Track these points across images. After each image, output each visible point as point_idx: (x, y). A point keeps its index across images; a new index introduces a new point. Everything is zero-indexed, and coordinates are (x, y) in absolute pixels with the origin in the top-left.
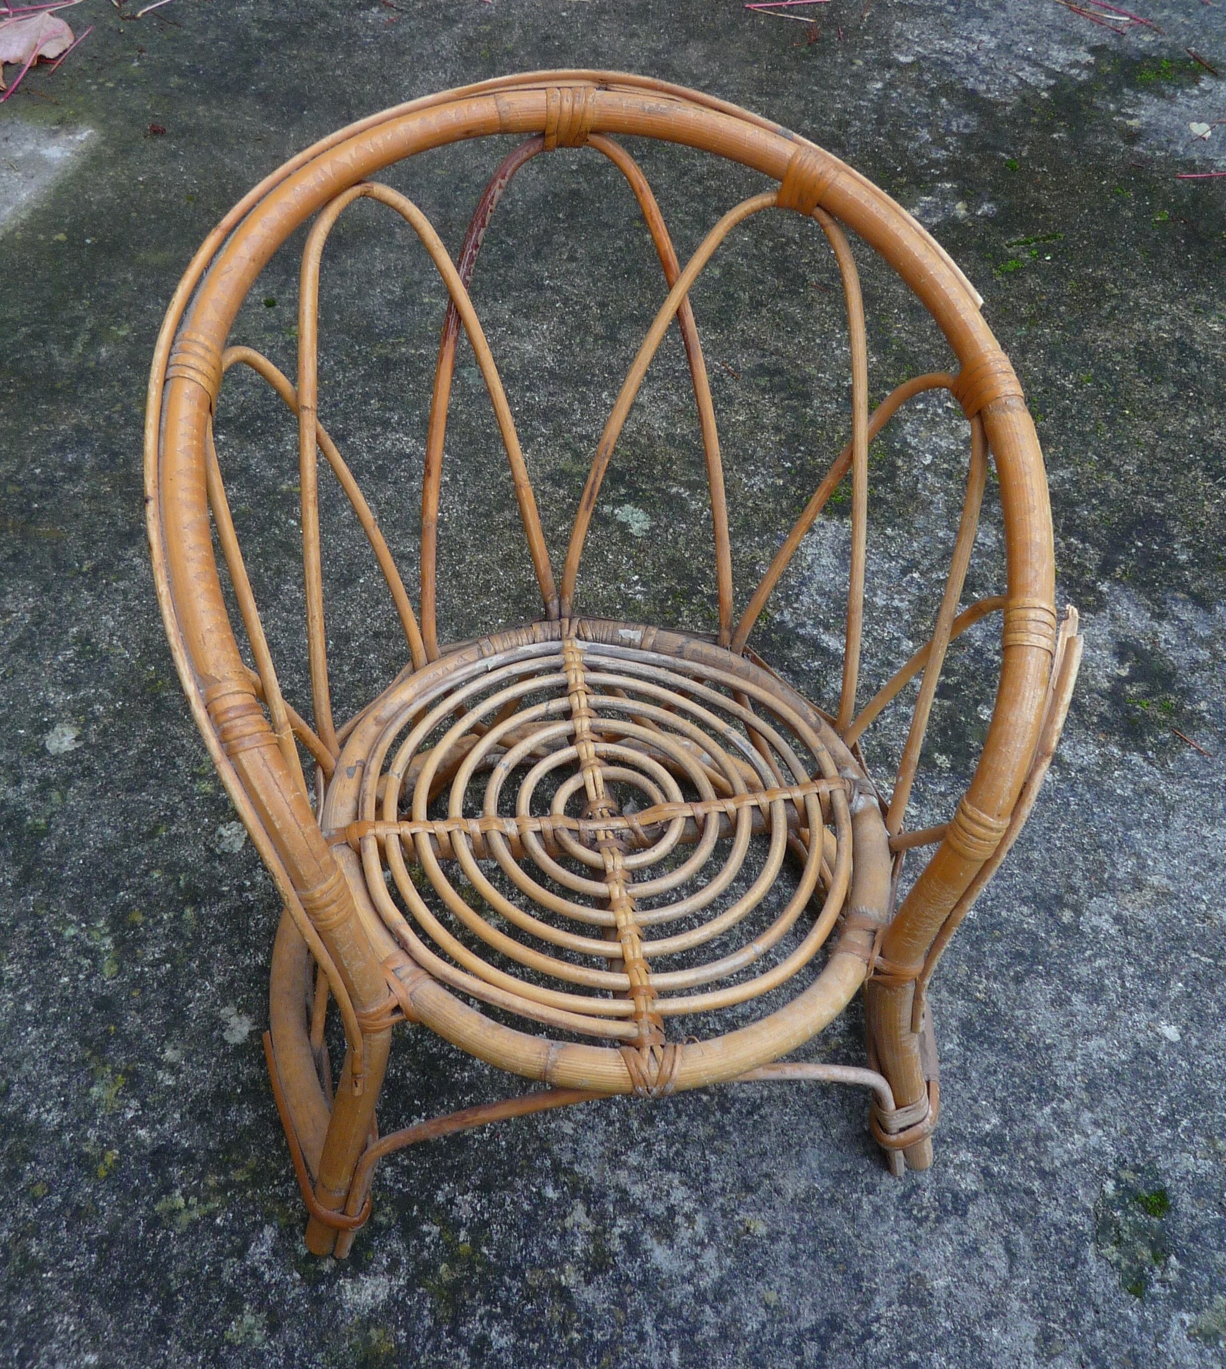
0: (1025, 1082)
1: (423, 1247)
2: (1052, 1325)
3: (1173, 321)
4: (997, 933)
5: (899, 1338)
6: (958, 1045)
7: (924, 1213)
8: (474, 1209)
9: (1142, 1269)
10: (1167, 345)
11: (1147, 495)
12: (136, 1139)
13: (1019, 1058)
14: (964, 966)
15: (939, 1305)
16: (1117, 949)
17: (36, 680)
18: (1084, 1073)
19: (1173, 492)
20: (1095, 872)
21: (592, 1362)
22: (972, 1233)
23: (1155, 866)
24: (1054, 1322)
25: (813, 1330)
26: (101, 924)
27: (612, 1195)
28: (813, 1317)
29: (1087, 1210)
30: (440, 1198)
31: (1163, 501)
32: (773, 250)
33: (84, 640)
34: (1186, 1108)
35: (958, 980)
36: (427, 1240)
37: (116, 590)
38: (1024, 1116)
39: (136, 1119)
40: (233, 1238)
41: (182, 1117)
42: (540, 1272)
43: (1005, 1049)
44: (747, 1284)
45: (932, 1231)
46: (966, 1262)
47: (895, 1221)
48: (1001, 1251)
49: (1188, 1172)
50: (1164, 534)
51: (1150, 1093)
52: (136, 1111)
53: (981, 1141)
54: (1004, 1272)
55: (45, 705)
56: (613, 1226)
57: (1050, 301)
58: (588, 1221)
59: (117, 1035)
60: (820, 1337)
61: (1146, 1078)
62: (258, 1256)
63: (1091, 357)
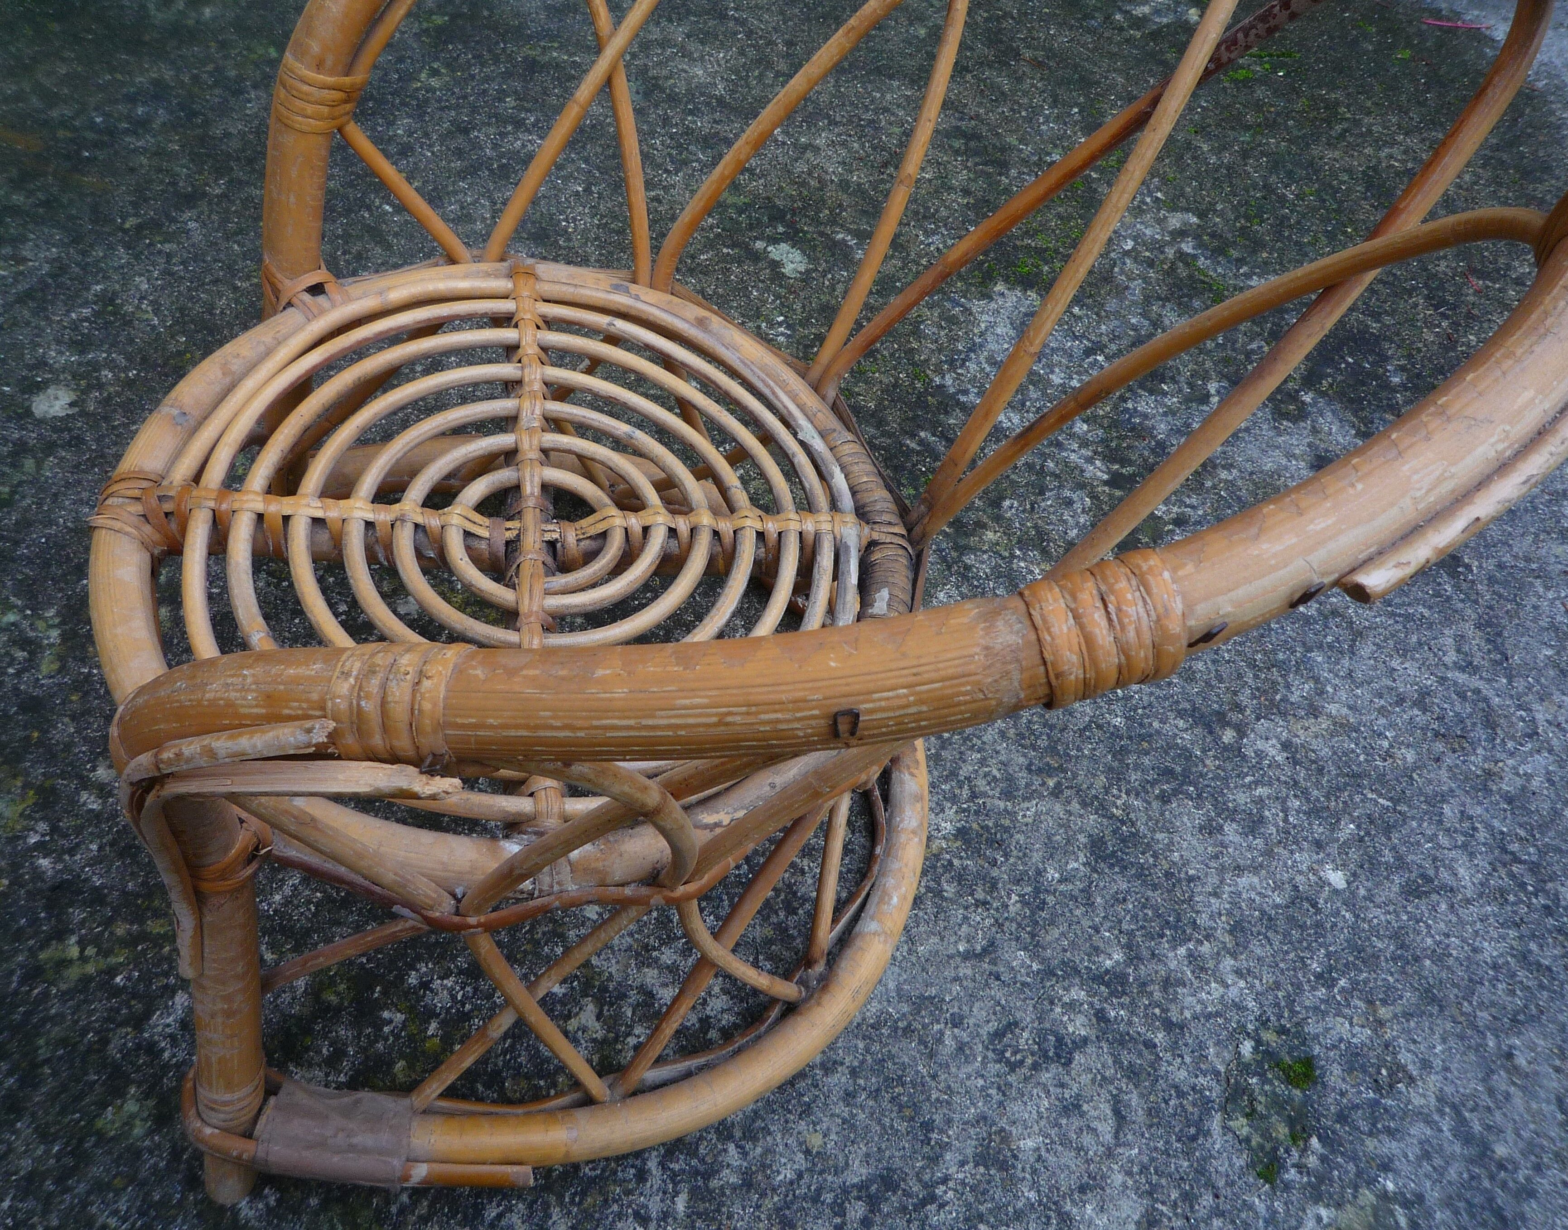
0: (1159, 916)
1: (378, 1035)
2: (1159, 1206)
3: (1405, 152)
4: (1145, 745)
5: (969, 1206)
6: (1084, 865)
7: (1019, 1057)
8: (453, 997)
9: (1275, 1149)
10: (1398, 174)
11: (1363, 313)
12: (35, 869)
13: (1155, 887)
14: (1102, 777)
15: (1023, 1170)
16: (1283, 778)
17: (38, 336)
18: (1229, 913)
19: (1392, 313)
20: (1264, 692)
21: (572, 1202)
22: (1075, 1087)
23: (1335, 694)
24: (1163, 1203)
25: (862, 1187)
26: (51, 613)
27: (634, 997)
28: (864, 1171)
29: (1217, 1073)
30: (413, 979)
31: (1378, 321)
32: (987, 20)
33: (108, 300)
34: (1346, 965)
35: (1094, 792)
36: (386, 1029)
37: (160, 252)
38: (1153, 954)
39: (41, 846)
40: (133, 1003)
41: (100, 848)
42: (524, 1084)
43: (1139, 876)
44: (787, 1122)
45: (1026, 1079)
46: (1064, 1121)
47: (982, 1062)
48: (1108, 1112)
49: (1341, 1040)
50: (1378, 354)
51: (1305, 944)
52: (43, 835)
53: (1099, 978)
54: (1108, 1138)
55: (42, 364)
56: (629, 1034)
57: (1278, 114)
58: (598, 1026)
59: (40, 743)
60: (869, 1196)
61: (1303, 927)
62: (160, 1029)
63: (1316, 172)
